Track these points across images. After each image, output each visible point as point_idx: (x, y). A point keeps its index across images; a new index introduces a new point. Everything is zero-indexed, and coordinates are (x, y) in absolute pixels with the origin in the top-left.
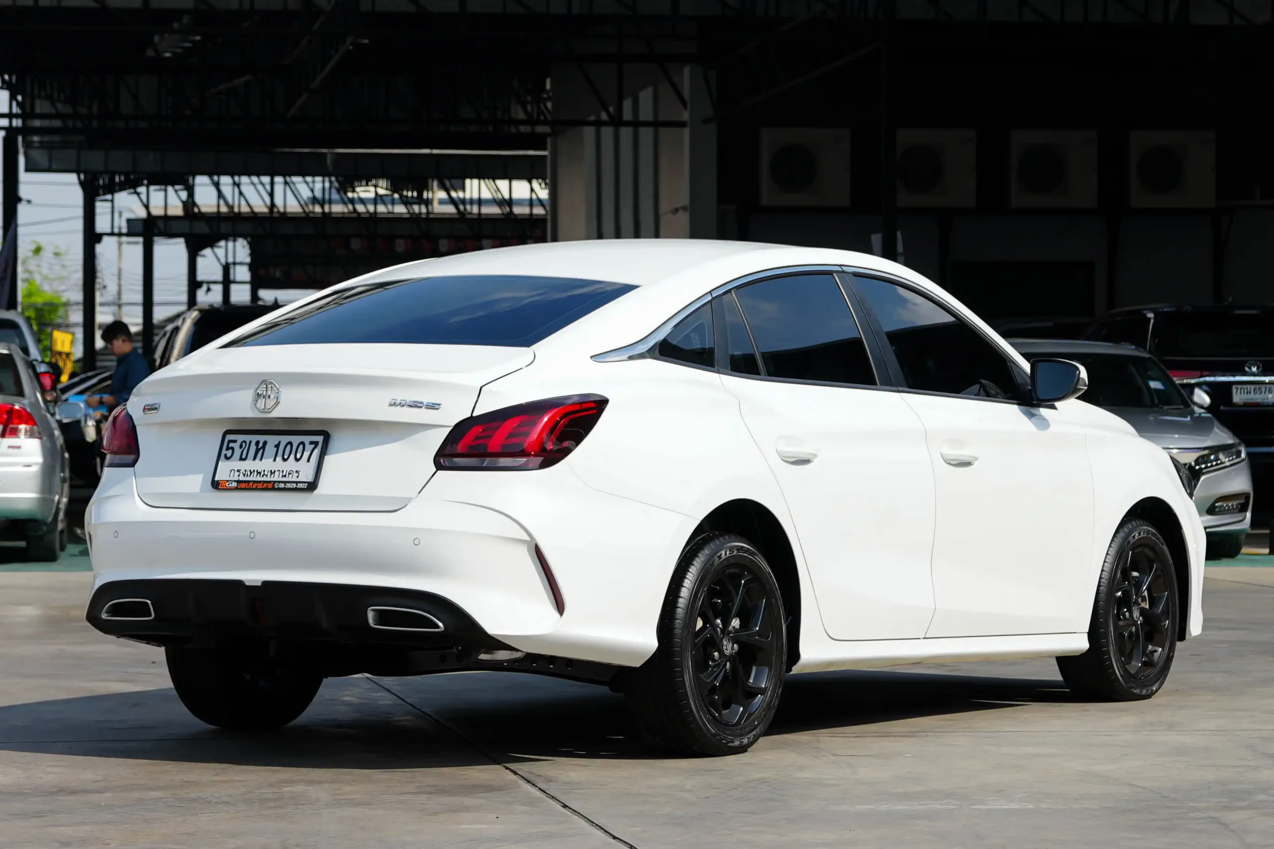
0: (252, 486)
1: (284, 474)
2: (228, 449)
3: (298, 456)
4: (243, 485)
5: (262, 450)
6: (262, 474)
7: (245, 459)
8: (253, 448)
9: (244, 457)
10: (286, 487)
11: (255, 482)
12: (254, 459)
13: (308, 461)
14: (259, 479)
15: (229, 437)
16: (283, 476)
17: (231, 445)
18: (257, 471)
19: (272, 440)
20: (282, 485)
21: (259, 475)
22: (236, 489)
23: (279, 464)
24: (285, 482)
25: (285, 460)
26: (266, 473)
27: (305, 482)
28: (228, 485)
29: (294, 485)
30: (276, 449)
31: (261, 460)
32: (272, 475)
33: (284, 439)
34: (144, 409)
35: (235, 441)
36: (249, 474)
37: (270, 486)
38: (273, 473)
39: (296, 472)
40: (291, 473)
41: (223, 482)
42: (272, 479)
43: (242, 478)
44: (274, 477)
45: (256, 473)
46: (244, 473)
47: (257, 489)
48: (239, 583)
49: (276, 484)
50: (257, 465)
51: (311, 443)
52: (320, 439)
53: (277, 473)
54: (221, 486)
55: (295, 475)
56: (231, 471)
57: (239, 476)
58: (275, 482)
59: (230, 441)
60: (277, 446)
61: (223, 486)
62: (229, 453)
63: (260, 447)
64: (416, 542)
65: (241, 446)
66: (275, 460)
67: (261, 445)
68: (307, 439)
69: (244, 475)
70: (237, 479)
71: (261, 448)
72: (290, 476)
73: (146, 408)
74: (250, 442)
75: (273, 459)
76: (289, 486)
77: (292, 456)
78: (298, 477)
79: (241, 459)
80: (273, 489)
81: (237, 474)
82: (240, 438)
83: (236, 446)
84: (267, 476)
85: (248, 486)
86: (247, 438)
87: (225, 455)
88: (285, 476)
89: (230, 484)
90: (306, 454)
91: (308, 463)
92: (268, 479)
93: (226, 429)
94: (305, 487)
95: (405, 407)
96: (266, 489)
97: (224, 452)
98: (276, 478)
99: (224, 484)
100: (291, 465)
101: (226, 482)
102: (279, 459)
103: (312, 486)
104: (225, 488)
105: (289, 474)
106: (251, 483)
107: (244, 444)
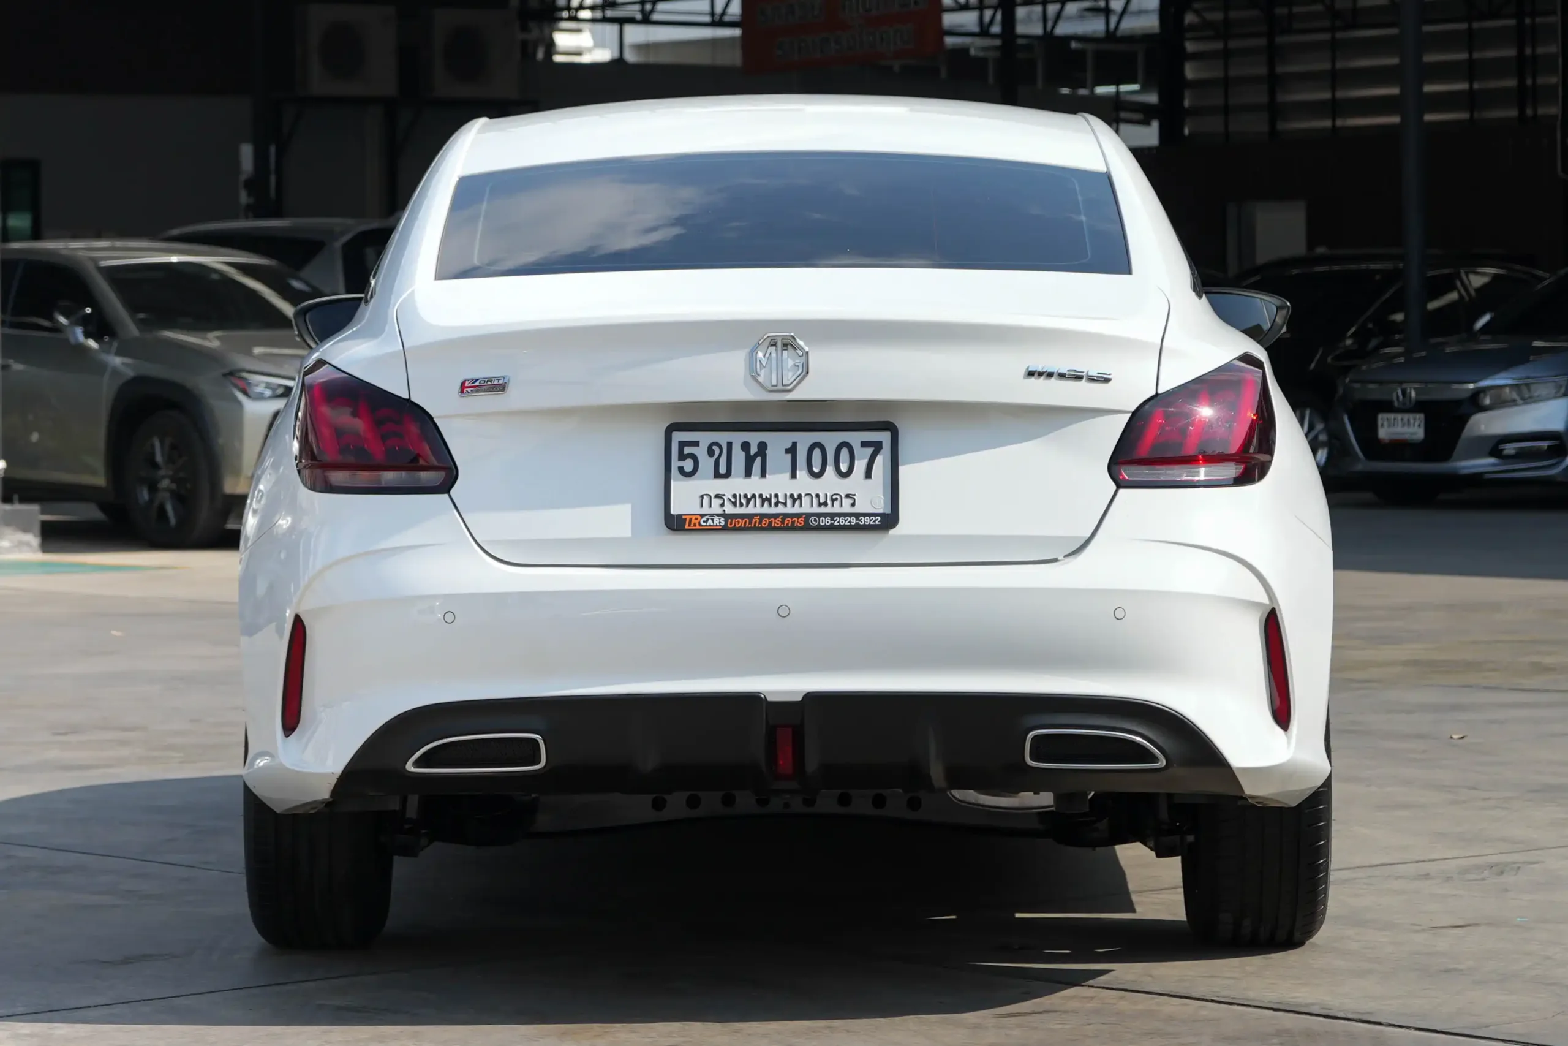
0: (760, 523)
1: (822, 501)
2: (682, 457)
3: (844, 468)
4: (740, 523)
5: (758, 460)
6: (773, 501)
7: (728, 475)
8: (739, 457)
9: (723, 470)
10: (836, 523)
11: (763, 516)
12: (748, 473)
13: (868, 474)
14: (766, 509)
15: (678, 437)
16: (820, 505)
17: (687, 450)
18: (761, 496)
19: (778, 442)
20: (827, 521)
21: (766, 503)
22: (724, 529)
23: (804, 483)
24: (832, 516)
25: (818, 476)
26: (781, 499)
27: (875, 515)
28: (706, 522)
29: (854, 521)
30: (789, 456)
31: (763, 474)
32: (797, 503)
33: (805, 440)
34: (463, 386)
35: (696, 444)
36: (744, 501)
37: (800, 522)
38: (796, 499)
39: (847, 496)
40: (836, 499)
41: (694, 517)
42: (796, 510)
43: (729, 509)
44: (801, 506)
45: (758, 501)
46: (733, 500)
47: (770, 528)
48: (752, 700)
49: (812, 519)
50: (755, 485)
51: (864, 444)
52: (884, 437)
53: (806, 500)
54: (689, 526)
55: (847, 502)
56: (702, 497)
57: (722, 505)
58: (809, 515)
59: (682, 444)
60: (792, 450)
61: (695, 525)
62: (688, 465)
63: (753, 452)
64: (1119, 614)
65: (711, 453)
66: (794, 475)
67: (754, 450)
68: (855, 438)
69: (734, 504)
70: (720, 511)
71: (756, 455)
72: (837, 504)
73: (466, 385)
74: (730, 445)
75: (788, 475)
76: (841, 521)
77: (830, 469)
78: (853, 505)
79: (717, 475)
80: (807, 528)
81: (716, 502)
82: (706, 438)
83: (701, 452)
84: (785, 504)
85: (750, 523)
86: (723, 437)
87: (681, 470)
88: (825, 504)
89: (710, 521)
90: (860, 465)
91: (869, 481)
92: (789, 510)
93: (671, 423)
94: (877, 523)
95: (1053, 379)
96: (792, 528)
97: (675, 463)
98: (806, 508)
99: (693, 521)
100: (830, 483)
101: (699, 517)
102: (802, 473)
103: (889, 520)
104: (698, 527)
105: (833, 500)
106: (757, 519)
107: (717, 450)
